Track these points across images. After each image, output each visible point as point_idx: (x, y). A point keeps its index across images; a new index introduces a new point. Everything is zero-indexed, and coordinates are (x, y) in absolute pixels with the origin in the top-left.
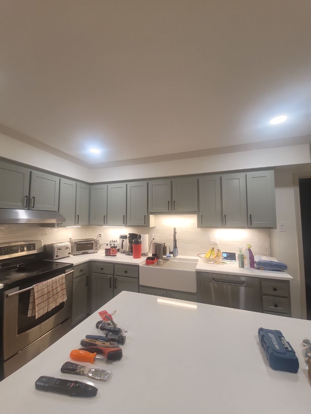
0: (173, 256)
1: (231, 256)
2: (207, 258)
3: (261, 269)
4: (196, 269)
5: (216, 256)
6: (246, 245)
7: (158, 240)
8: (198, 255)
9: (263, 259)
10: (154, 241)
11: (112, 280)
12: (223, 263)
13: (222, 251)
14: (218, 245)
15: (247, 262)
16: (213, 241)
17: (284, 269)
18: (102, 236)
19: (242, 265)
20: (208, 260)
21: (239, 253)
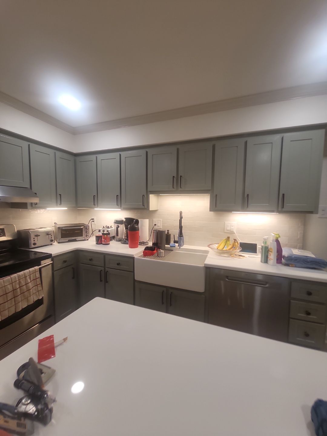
0: (178, 246)
4: (205, 264)
7: (160, 226)
10: (156, 227)
11: (103, 273)
18: (95, 220)
20: (222, 252)
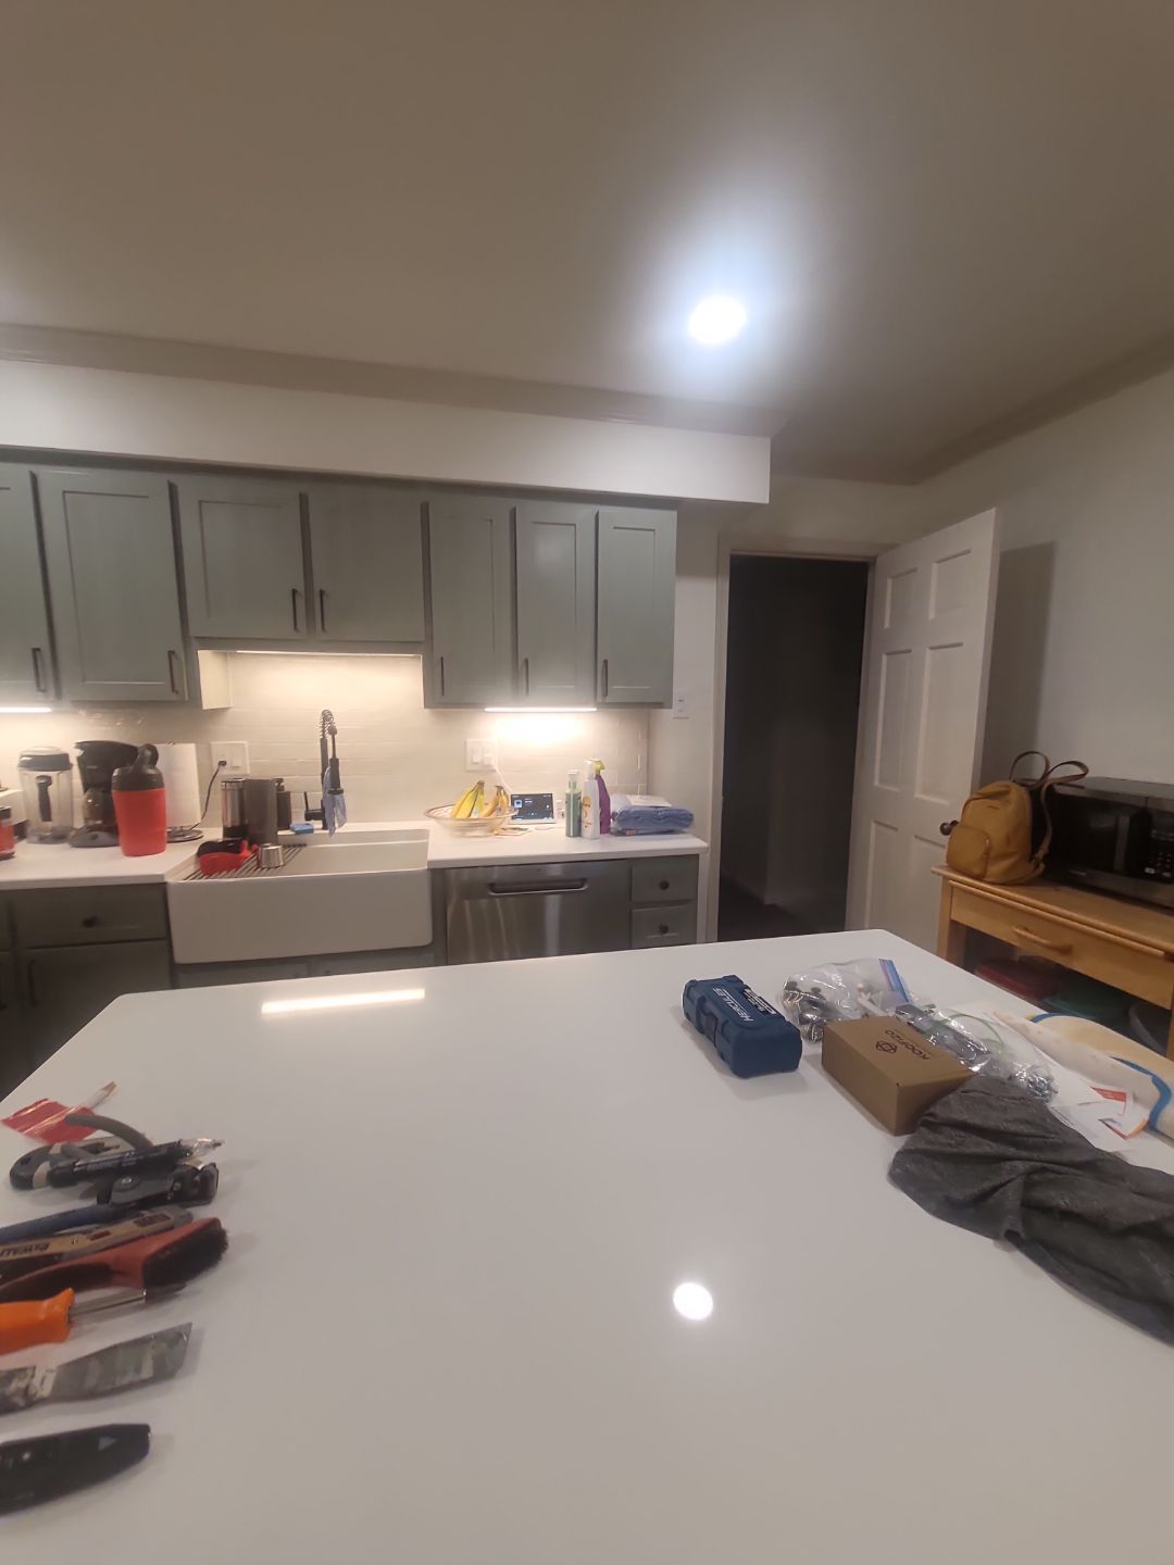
0: (325, 827)
1: (538, 807)
2: (463, 820)
3: (628, 832)
4: (430, 863)
5: (492, 811)
6: (589, 762)
8: (428, 813)
9: (633, 804)
10: (226, 772)
12: (514, 829)
13: (511, 790)
14: (494, 771)
15: (591, 816)
16: (477, 759)
17: (687, 826)
19: (577, 830)
20: (468, 826)
21: (568, 791)
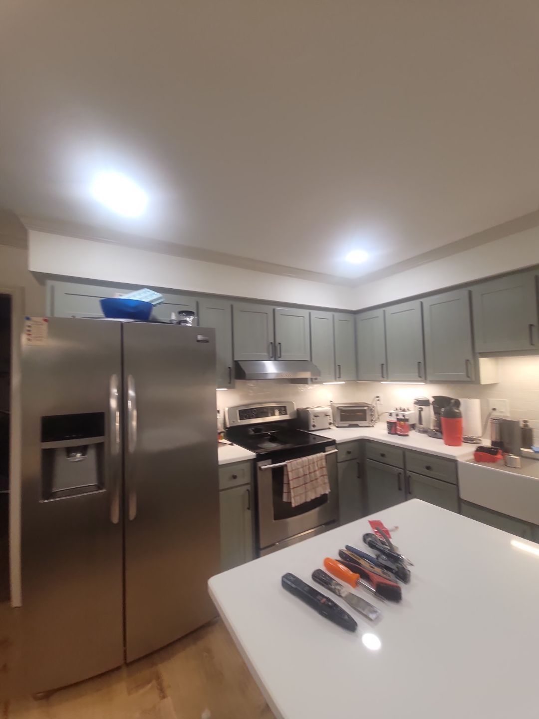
10: (496, 414)
11: (402, 477)
18: (381, 398)
